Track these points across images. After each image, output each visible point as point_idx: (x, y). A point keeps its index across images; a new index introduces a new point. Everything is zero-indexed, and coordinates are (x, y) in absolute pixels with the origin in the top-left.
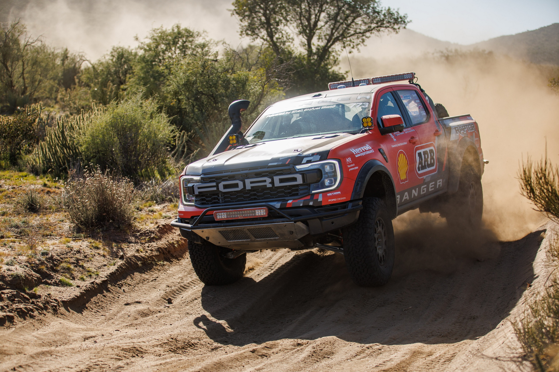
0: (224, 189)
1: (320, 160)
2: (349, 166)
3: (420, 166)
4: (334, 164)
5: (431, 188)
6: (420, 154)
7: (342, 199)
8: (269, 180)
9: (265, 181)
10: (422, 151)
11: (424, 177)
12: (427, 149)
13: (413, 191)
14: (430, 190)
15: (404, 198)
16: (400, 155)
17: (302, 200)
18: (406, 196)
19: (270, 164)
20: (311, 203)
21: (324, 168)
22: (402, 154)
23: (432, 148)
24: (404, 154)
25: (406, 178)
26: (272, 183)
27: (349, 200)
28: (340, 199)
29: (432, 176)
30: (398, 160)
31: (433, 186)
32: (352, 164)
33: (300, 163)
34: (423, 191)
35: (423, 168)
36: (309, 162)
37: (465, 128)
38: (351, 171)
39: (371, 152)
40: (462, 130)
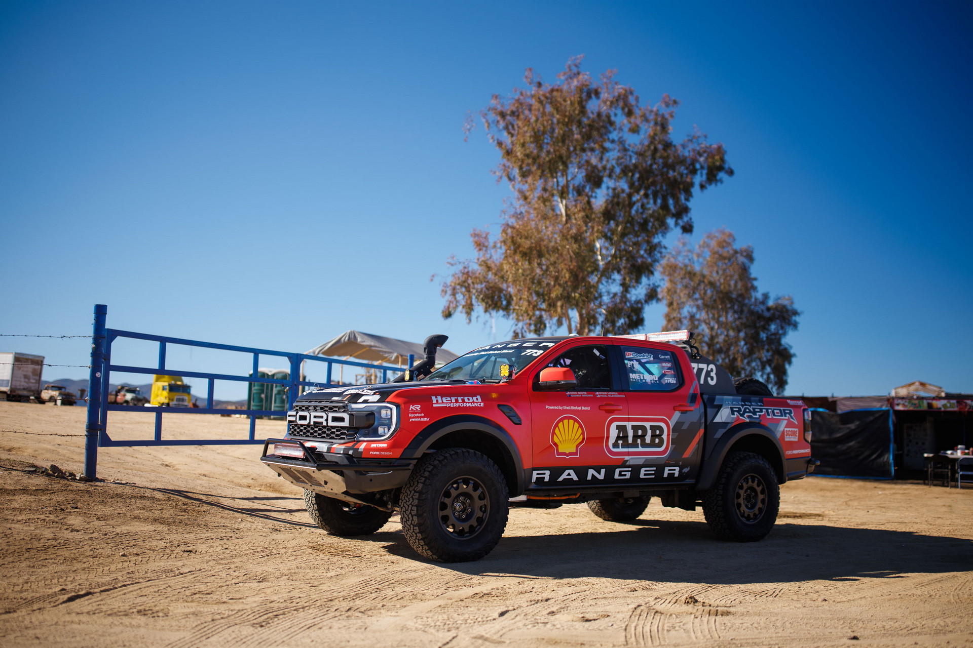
0: (300, 420)
1: (378, 402)
2: (410, 415)
3: (620, 442)
4: (391, 409)
5: (645, 475)
6: (621, 429)
7: (386, 453)
8: (325, 417)
9: (322, 417)
10: (629, 425)
11: (627, 458)
12: (647, 425)
13: (591, 472)
14: (642, 476)
15: (564, 476)
16: (566, 421)
17: (343, 447)
18: (569, 474)
19: (334, 398)
20: (351, 452)
21: (380, 413)
22: (571, 422)
23: (663, 425)
24: (575, 420)
25: (574, 450)
26: (327, 420)
27: (398, 456)
28: (383, 453)
29: (647, 460)
30: (557, 425)
31: (653, 472)
32: (419, 413)
33: (356, 403)
34: (620, 475)
35: (626, 445)
36: (365, 402)
37: (761, 411)
38: (412, 422)
39: (477, 405)
40: (750, 412)
